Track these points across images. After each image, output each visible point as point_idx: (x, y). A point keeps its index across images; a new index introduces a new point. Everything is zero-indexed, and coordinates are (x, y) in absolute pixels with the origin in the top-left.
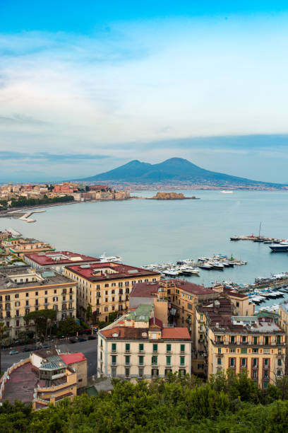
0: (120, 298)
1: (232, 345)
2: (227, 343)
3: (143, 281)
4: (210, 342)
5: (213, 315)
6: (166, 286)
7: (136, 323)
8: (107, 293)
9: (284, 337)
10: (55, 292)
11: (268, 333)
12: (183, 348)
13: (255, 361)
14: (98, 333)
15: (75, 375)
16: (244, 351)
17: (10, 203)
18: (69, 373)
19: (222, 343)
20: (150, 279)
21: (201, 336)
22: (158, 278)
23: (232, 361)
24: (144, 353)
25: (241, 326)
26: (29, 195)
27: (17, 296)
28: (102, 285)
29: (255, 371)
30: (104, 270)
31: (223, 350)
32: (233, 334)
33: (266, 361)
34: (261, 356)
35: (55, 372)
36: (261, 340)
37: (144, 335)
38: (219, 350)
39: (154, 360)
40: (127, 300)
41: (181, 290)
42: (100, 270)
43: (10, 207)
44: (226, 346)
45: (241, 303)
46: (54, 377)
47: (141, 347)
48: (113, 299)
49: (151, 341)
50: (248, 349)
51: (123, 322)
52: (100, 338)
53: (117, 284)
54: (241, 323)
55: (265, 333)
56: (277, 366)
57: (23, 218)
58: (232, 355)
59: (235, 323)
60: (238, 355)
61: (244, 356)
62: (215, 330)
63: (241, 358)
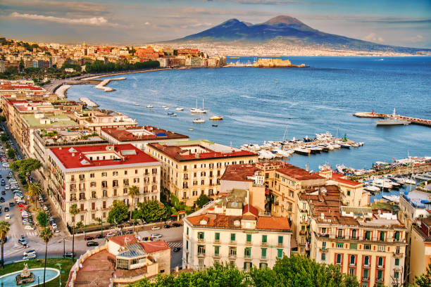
0: (211, 181)
1: (339, 239)
2: (334, 237)
3: (238, 163)
4: (313, 235)
5: (318, 204)
6: (264, 168)
7: (227, 210)
8: (195, 175)
9: (404, 233)
10: (136, 172)
11: (383, 227)
12: (281, 239)
13: (366, 259)
14: (184, 219)
15: (157, 265)
16: (353, 246)
17: (84, 68)
18: (150, 263)
19: (327, 236)
20: (246, 160)
21: (303, 227)
22: (255, 160)
23: (339, 257)
24: (236, 244)
25: (352, 218)
26: (106, 59)
27: (92, 176)
28: (190, 166)
29: (366, 271)
30: (193, 149)
31: (329, 245)
32: (341, 227)
33: (381, 260)
34: (374, 254)
35: (134, 262)
36: (375, 235)
37: (237, 223)
38: (324, 244)
39: (247, 252)
40: (218, 183)
41: (281, 174)
42: (188, 148)
43: (84, 73)
44: (331, 240)
45: (352, 191)
46: (132, 267)
47: (233, 237)
48: (203, 182)
49: (245, 230)
50: (359, 245)
51: (212, 209)
52: (186, 225)
53: (207, 165)
54: (351, 215)
55: (380, 227)
56: (394, 266)
57: (100, 86)
58: (339, 251)
59: (344, 214)
60: (346, 252)
61: (353, 252)
62: (319, 222)
63: (349, 255)
